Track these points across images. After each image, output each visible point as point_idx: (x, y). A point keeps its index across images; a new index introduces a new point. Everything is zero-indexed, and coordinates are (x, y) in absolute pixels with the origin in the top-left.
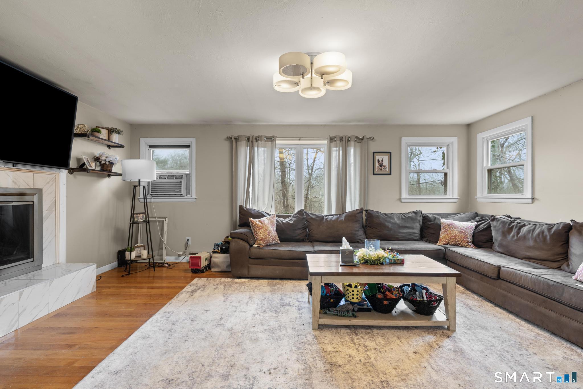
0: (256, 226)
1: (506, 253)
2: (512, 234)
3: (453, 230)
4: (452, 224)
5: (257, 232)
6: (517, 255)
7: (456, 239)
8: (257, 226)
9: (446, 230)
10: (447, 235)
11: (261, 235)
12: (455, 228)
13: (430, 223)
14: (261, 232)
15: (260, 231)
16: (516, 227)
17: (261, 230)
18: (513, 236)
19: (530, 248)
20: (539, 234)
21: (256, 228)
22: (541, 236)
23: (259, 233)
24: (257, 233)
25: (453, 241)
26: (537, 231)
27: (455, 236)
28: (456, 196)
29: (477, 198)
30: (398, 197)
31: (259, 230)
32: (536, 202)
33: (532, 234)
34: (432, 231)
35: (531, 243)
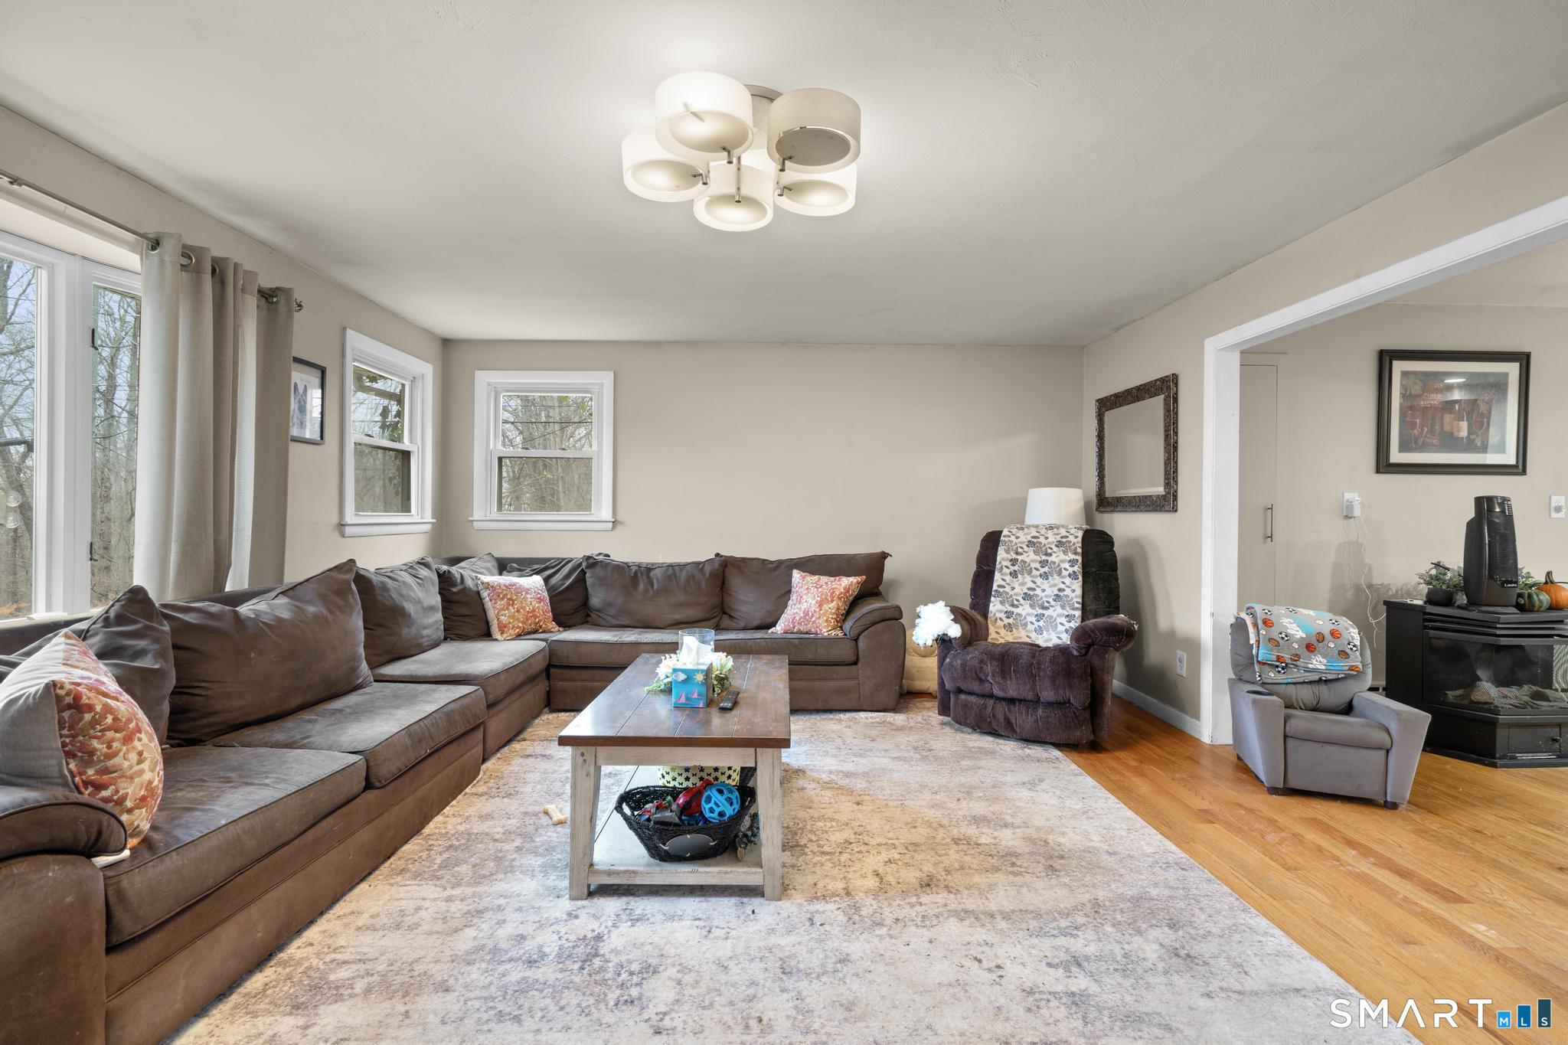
0: (109, 720)
1: (634, 624)
2: (641, 586)
3: (525, 598)
4: (514, 585)
5: (117, 761)
6: (658, 624)
7: (535, 617)
8: (116, 719)
9: (508, 599)
10: (518, 611)
11: (141, 772)
12: (527, 593)
13: (454, 590)
14: (140, 754)
15: (136, 743)
16: (642, 574)
17: (140, 740)
18: (646, 591)
19: (681, 605)
20: (688, 580)
21: (110, 734)
22: (692, 583)
23: (126, 764)
24: (107, 771)
25: (531, 625)
26: (683, 575)
27: (533, 611)
28: (428, 517)
29: (473, 521)
30: (335, 520)
31: (128, 740)
32: (619, 528)
33: (677, 582)
34: (465, 611)
35: (681, 597)
